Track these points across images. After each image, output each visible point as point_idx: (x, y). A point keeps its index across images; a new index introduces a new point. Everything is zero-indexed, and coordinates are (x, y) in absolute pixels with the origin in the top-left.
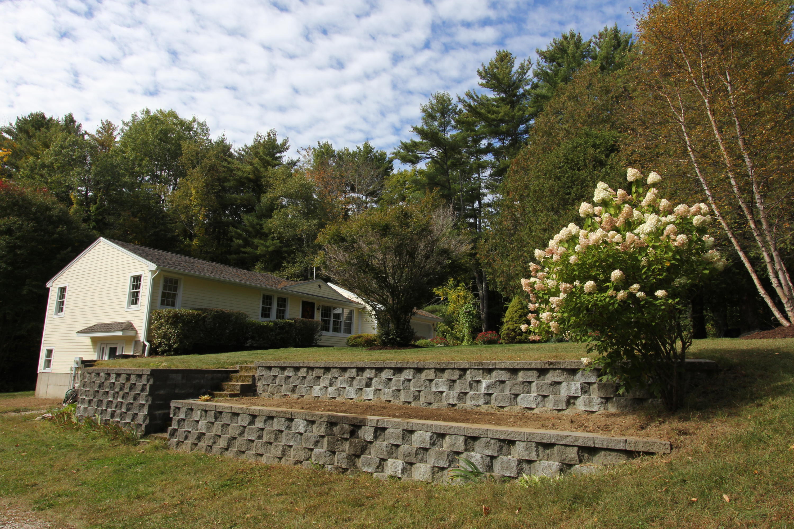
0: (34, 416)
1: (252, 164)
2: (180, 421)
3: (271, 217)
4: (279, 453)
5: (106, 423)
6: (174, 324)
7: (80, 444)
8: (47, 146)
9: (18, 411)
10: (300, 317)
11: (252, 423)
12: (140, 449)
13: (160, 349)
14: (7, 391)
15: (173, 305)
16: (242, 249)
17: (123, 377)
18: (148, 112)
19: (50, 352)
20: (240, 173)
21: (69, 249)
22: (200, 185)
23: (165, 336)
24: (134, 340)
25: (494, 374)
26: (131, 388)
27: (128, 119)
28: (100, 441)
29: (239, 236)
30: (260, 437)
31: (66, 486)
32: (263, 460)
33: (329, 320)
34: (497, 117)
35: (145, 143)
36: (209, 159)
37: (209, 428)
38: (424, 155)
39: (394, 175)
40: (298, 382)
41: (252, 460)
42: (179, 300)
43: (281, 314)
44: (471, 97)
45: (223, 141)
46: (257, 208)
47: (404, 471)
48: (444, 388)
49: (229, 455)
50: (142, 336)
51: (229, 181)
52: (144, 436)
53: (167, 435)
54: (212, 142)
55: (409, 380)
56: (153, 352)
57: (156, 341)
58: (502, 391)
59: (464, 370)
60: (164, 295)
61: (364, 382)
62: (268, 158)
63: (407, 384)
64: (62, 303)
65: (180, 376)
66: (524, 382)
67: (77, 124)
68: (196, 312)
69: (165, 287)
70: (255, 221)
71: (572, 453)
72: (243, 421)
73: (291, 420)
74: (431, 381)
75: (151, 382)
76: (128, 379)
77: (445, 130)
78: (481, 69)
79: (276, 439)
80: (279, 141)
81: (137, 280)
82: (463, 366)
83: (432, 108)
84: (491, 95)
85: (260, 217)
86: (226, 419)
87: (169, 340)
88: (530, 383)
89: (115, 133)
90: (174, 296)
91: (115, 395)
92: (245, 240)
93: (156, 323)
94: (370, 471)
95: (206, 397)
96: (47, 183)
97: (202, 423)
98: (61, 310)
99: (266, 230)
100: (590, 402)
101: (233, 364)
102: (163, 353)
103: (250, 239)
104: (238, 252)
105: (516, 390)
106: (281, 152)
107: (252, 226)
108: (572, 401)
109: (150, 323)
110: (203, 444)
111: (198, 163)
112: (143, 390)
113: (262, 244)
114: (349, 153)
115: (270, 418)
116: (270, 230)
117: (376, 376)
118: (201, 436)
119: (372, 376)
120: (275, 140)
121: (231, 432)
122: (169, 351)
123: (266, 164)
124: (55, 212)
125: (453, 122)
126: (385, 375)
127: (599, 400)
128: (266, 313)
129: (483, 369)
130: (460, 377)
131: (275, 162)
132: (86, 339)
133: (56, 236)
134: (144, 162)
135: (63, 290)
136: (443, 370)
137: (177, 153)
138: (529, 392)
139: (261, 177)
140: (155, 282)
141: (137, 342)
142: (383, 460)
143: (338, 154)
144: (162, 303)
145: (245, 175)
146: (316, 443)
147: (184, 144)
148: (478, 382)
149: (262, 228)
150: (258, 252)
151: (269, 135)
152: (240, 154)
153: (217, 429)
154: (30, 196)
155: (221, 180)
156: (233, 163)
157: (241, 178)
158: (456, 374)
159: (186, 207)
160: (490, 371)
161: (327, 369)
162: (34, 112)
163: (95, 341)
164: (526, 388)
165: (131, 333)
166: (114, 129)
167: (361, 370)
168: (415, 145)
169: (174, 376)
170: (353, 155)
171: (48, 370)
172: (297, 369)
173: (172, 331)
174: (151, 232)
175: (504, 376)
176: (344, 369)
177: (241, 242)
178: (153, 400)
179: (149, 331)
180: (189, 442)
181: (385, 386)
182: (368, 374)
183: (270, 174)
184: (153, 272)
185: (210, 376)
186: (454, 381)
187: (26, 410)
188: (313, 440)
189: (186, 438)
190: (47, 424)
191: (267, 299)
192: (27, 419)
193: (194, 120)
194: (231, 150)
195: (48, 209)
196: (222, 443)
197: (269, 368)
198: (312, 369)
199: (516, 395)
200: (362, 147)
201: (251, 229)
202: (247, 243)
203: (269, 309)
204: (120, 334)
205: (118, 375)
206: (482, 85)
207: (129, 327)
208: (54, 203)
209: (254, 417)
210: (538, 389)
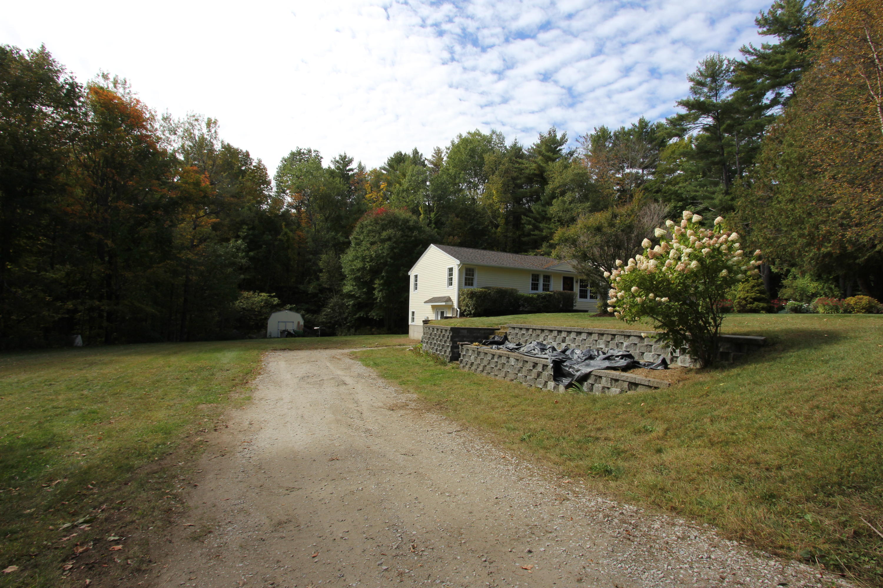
0: (406, 348)
1: (535, 162)
2: (464, 355)
3: (552, 205)
4: (504, 375)
5: (434, 354)
6: (471, 298)
7: (422, 363)
8: (404, 175)
9: (400, 345)
10: (561, 289)
11: (493, 358)
12: (447, 368)
13: (465, 313)
14: (399, 334)
15: (472, 285)
16: (532, 233)
17: (440, 330)
18: (460, 136)
19: (413, 313)
20: (527, 171)
21: (421, 246)
22: (499, 187)
23: (467, 305)
24: (451, 307)
25: (631, 338)
26: (443, 337)
27: (449, 145)
28: (430, 363)
29: (529, 223)
30: (496, 366)
31: (411, 378)
32: (497, 378)
33: (587, 290)
34: (780, 67)
35: (461, 161)
36: (504, 164)
37: (475, 360)
38: (693, 126)
39: (670, 145)
40: (528, 337)
41: (493, 377)
42: (475, 282)
43: (546, 287)
44: (748, 52)
45: (515, 145)
46: (542, 198)
47: (554, 388)
48: (602, 346)
49: (484, 374)
50: (456, 306)
51: (520, 178)
52: (449, 362)
53: (458, 362)
54: (508, 147)
55: (585, 340)
56: (462, 315)
57: (463, 308)
58: (635, 350)
59: (614, 335)
60: (466, 279)
61: (561, 340)
62: (550, 154)
63: (583, 342)
64: (416, 285)
65: (466, 331)
66: (647, 345)
67: (420, 154)
68: (484, 290)
69: (466, 274)
70: (541, 208)
71: (626, 385)
72: (489, 357)
73: (509, 358)
74: (596, 341)
75: (451, 334)
76: (441, 332)
77: (716, 94)
78: (760, 17)
79: (503, 368)
80: (559, 137)
81: (451, 270)
82: (613, 333)
83: (702, 74)
84: (774, 40)
85: (543, 205)
86: (482, 356)
87: (469, 308)
88: (651, 346)
89: (443, 155)
90: (472, 279)
91: (437, 340)
92: (534, 225)
93: (462, 297)
94: (541, 387)
95: (477, 343)
96: (406, 202)
97: (473, 357)
98: (416, 288)
99: (549, 215)
100: (684, 361)
101: (497, 325)
102: (467, 315)
103: (537, 224)
104: (529, 235)
105: (643, 350)
106: (561, 145)
107: (539, 213)
108: (675, 359)
109: (459, 297)
110: (473, 368)
111: (496, 169)
112: (448, 338)
113: (547, 227)
114: (625, 132)
115: (500, 356)
116: (552, 214)
117: (567, 336)
118: (472, 364)
119: (565, 336)
120: (555, 136)
121: (485, 362)
122: (470, 315)
123: (548, 159)
124: (411, 223)
125: (726, 84)
126: (573, 335)
127: (689, 360)
128: (535, 287)
129: (624, 335)
130: (612, 339)
131: (555, 156)
132: (429, 306)
133: (413, 238)
134: (461, 175)
135: (416, 276)
136: (602, 335)
137: (481, 164)
138: (650, 352)
139: (544, 172)
140: (460, 271)
141: (453, 309)
142: (546, 382)
143: (615, 134)
144: (466, 284)
145: (532, 172)
146: (519, 371)
147: (486, 156)
148: (622, 343)
149: (546, 214)
150: (544, 234)
151: (550, 133)
152: (530, 152)
153: (478, 361)
154: (398, 215)
155: (514, 179)
156: (523, 164)
157: (529, 174)
158: (610, 337)
159: (490, 205)
160: (629, 336)
161: (543, 330)
162: (396, 152)
163: (433, 307)
164: (649, 349)
165: (450, 303)
166: (442, 152)
167: (560, 332)
168: (681, 118)
169: (463, 331)
170: (629, 133)
171: (413, 324)
172: (528, 329)
173: (471, 303)
174: (469, 227)
175: (636, 340)
176: (551, 331)
177: (531, 227)
178: (453, 344)
179: (459, 302)
180: (467, 366)
181: (572, 343)
182: (564, 334)
183: (551, 168)
184: (459, 265)
185: (483, 332)
186: (609, 342)
187: (404, 345)
188: (517, 369)
189: (466, 364)
190: (410, 353)
191: (535, 278)
192: (403, 350)
193: (494, 132)
194: (523, 150)
195: (408, 221)
196: (481, 368)
197: (514, 328)
198: (535, 329)
199: (643, 353)
200: (637, 125)
201: (538, 216)
202: (536, 228)
203: (537, 284)
204: (444, 304)
205: (438, 329)
206: (764, 33)
207: (449, 299)
208: (410, 217)
209: (494, 355)
210: (655, 350)
